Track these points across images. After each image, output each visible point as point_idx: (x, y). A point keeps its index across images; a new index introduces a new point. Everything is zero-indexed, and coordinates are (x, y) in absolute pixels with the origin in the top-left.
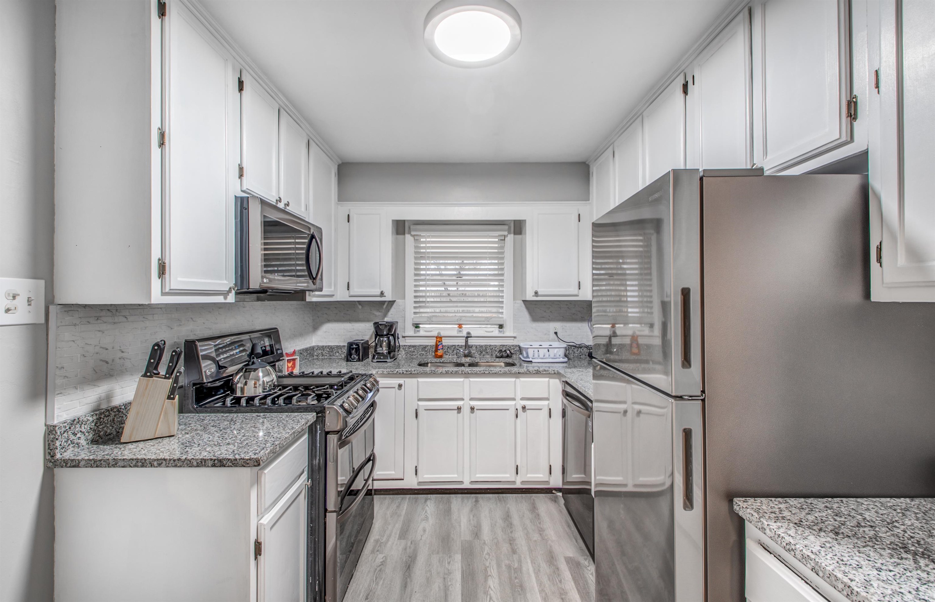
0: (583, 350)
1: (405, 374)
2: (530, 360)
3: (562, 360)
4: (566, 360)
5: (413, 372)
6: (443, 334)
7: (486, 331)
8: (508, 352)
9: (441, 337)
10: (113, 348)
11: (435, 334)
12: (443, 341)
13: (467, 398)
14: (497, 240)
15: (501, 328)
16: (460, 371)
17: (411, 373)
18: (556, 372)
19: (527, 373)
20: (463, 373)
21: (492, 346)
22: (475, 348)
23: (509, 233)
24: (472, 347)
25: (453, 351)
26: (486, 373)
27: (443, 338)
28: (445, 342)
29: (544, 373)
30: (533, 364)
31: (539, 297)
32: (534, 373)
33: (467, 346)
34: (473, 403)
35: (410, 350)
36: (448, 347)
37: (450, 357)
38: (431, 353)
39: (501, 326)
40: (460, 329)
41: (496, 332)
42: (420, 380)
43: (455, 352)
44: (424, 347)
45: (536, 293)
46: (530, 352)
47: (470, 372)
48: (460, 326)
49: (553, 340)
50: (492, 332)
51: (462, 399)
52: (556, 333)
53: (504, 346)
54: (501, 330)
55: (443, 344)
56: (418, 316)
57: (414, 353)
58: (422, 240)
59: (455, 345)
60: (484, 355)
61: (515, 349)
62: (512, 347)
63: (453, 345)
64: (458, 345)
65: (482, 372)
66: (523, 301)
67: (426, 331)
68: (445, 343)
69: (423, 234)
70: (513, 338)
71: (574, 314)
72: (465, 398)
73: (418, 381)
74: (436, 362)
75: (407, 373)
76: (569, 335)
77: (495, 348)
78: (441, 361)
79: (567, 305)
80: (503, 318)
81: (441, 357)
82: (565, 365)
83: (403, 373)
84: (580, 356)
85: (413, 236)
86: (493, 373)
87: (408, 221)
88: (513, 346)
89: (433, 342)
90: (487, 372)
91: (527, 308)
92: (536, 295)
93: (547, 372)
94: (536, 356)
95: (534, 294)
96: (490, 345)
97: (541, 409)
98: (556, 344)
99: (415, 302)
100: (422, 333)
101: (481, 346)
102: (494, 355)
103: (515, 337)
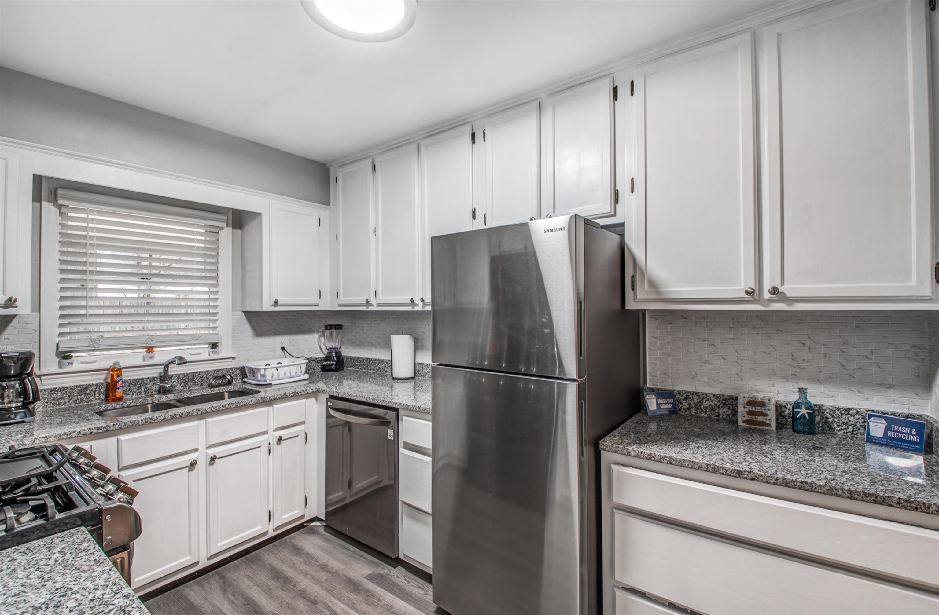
1: (96, 433)
2: (268, 382)
3: (303, 377)
4: (307, 376)
5: (112, 428)
6: (123, 363)
7: (191, 354)
8: (229, 377)
9: (120, 370)
11: (108, 364)
12: (123, 374)
13: (202, 447)
14: (204, 231)
15: (215, 348)
17: (108, 430)
18: (315, 391)
19: (284, 398)
21: (203, 372)
22: (176, 378)
23: (227, 226)
24: (171, 378)
25: (140, 387)
26: (232, 407)
27: (123, 370)
28: (127, 376)
29: (302, 393)
30: (274, 387)
31: (278, 307)
32: (292, 396)
33: (164, 377)
34: (212, 452)
35: (55, 396)
36: (131, 383)
37: (134, 396)
38: (97, 395)
39: (214, 346)
40: (151, 355)
41: (207, 354)
42: (123, 438)
43: (143, 388)
44: (84, 389)
45: (276, 303)
46: (269, 373)
47: (209, 410)
48: (150, 350)
49: (280, 357)
50: (200, 354)
51: (196, 450)
52: (283, 348)
53: (219, 370)
54: (215, 350)
55: (124, 379)
56: (66, 338)
57: (63, 401)
58: (70, 214)
59: (143, 379)
60: (190, 387)
61: (235, 373)
62: (231, 371)
63: (139, 379)
64: (148, 378)
65: (227, 407)
66: (244, 312)
67: (82, 363)
68: (125, 377)
69: (72, 204)
70: (231, 360)
71: (302, 325)
72: (199, 448)
73: (118, 439)
74: (115, 409)
75: (101, 431)
76: (297, 350)
77: (207, 375)
78: (125, 405)
79: (294, 316)
80: (217, 334)
81: (120, 399)
82: (307, 382)
83: (91, 433)
85: (60, 207)
86: (242, 406)
87: (47, 178)
88: (231, 369)
89: (100, 378)
90: (234, 406)
91: (249, 321)
92: (276, 304)
93: (305, 392)
94: (276, 376)
95: (272, 303)
96: (200, 372)
97: (297, 436)
98: (286, 361)
99: (62, 316)
100: (76, 366)
101: (187, 375)
102: (206, 385)
103: (234, 358)
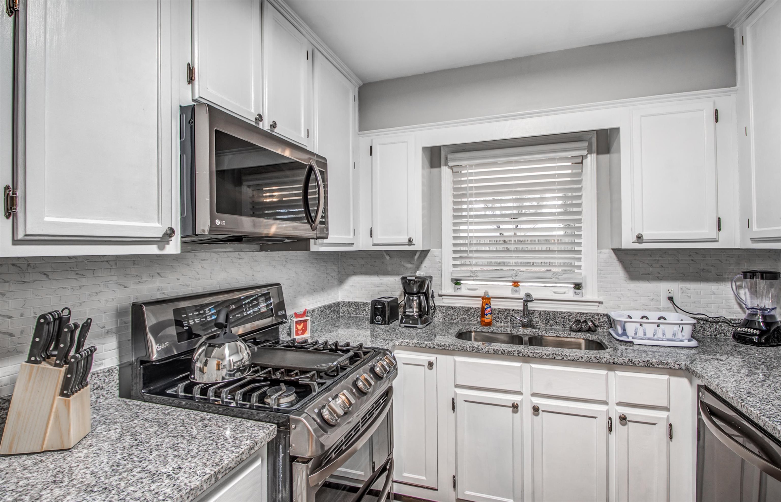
0: (720, 326)
1: (437, 349)
2: (630, 339)
3: (686, 343)
4: (694, 343)
5: (448, 348)
6: (491, 293)
7: (554, 293)
8: (590, 324)
9: (489, 299)
10: (22, 315)
11: (481, 293)
12: (492, 303)
13: (527, 391)
14: (570, 164)
15: (578, 289)
16: (516, 352)
17: (445, 349)
18: (684, 368)
19: (629, 365)
20: (521, 355)
21: (564, 313)
22: (538, 314)
23: (590, 152)
24: (533, 313)
25: (507, 317)
26: (556, 358)
27: (492, 299)
28: (495, 304)
29: (660, 366)
30: (636, 347)
31: (644, 244)
32: (641, 366)
33: (526, 312)
34: (537, 401)
35: (449, 312)
36: (499, 312)
37: (502, 324)
38: (475, 317)
39: (578, 286)
40: (516, 289)
41: (570, 294)
42: (459, 359)
43: (509, 318)
44: (467, 310)
45: (640, 238)
46: (631, 328)
47: (531, 355)
48: (516, 284)
49: (664, 310)
50: (564, 293)
51: (520, 393)
52: (671, 299)
53: (582, 314)
54: (577, 291)
55: (492, 307)
56: (459, 269)
57: (453, 317)
58: (463, 172)
59: (509, 310)
60: (551, 326)
61: (602, 320)
62: (596, 317)
63: (506, 310)
64: (513, 310)
65: (550, 356)
66: (613, 249)
67: (469, 289)
68: (494, 305)
69: (464, 163)
70: (597, 304)
71: (703, 269)
72: (524, 391)
73: (454, 359)
74: (482, 332)
75: (440, 348)
76: (695, 303)
77: (569, 316)
78: (490, 331)
79: (690, 255)
80: (581, 274)
81: (489, 324)
82: (694, 351)
83: (434, 347)
84: (716, 335)
85: (451, 168)
86: (569, 360)
87: (444, 146)
88: (597, 315)
89: (478, 304)
90: (560, 358)
91: (621, 260)
92: (640, 240)
93: (666, 366)
94: (640, 334)
95: (635, 239)
96: (561, 312)
97: (655, 424)
98: (672, 317)
99: (455, 252)
100: (464, 291)
101: (548, 313)
102: (568, 327)
103: (600, 303)
